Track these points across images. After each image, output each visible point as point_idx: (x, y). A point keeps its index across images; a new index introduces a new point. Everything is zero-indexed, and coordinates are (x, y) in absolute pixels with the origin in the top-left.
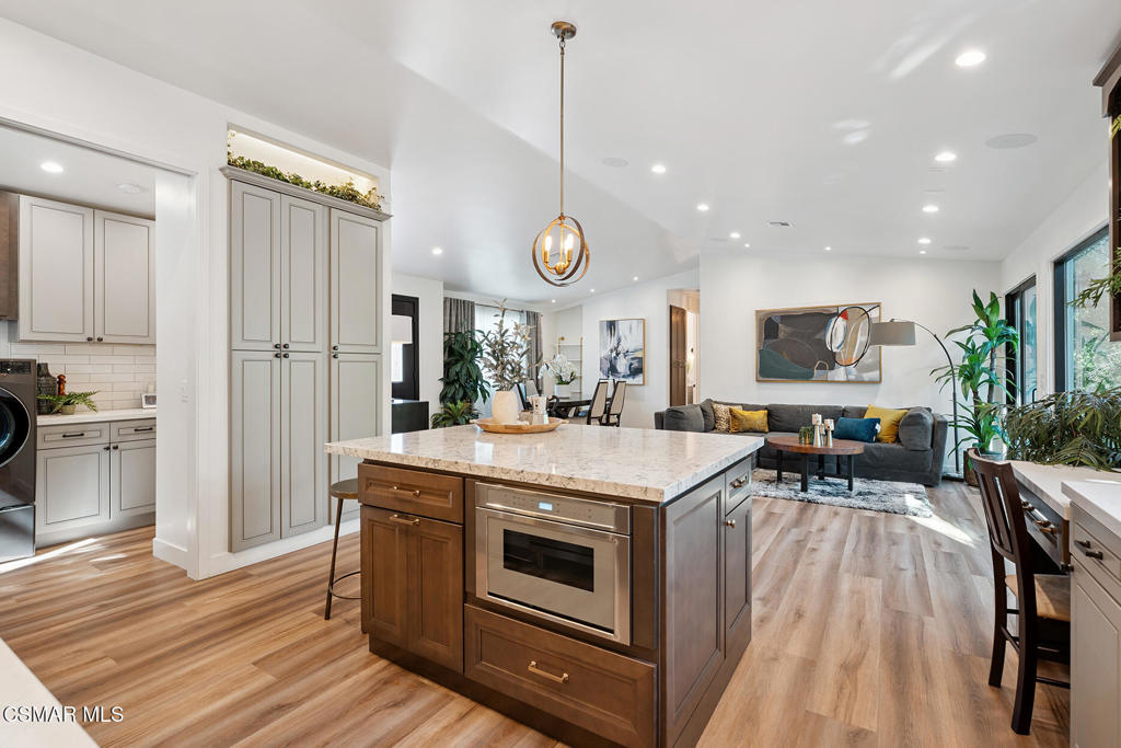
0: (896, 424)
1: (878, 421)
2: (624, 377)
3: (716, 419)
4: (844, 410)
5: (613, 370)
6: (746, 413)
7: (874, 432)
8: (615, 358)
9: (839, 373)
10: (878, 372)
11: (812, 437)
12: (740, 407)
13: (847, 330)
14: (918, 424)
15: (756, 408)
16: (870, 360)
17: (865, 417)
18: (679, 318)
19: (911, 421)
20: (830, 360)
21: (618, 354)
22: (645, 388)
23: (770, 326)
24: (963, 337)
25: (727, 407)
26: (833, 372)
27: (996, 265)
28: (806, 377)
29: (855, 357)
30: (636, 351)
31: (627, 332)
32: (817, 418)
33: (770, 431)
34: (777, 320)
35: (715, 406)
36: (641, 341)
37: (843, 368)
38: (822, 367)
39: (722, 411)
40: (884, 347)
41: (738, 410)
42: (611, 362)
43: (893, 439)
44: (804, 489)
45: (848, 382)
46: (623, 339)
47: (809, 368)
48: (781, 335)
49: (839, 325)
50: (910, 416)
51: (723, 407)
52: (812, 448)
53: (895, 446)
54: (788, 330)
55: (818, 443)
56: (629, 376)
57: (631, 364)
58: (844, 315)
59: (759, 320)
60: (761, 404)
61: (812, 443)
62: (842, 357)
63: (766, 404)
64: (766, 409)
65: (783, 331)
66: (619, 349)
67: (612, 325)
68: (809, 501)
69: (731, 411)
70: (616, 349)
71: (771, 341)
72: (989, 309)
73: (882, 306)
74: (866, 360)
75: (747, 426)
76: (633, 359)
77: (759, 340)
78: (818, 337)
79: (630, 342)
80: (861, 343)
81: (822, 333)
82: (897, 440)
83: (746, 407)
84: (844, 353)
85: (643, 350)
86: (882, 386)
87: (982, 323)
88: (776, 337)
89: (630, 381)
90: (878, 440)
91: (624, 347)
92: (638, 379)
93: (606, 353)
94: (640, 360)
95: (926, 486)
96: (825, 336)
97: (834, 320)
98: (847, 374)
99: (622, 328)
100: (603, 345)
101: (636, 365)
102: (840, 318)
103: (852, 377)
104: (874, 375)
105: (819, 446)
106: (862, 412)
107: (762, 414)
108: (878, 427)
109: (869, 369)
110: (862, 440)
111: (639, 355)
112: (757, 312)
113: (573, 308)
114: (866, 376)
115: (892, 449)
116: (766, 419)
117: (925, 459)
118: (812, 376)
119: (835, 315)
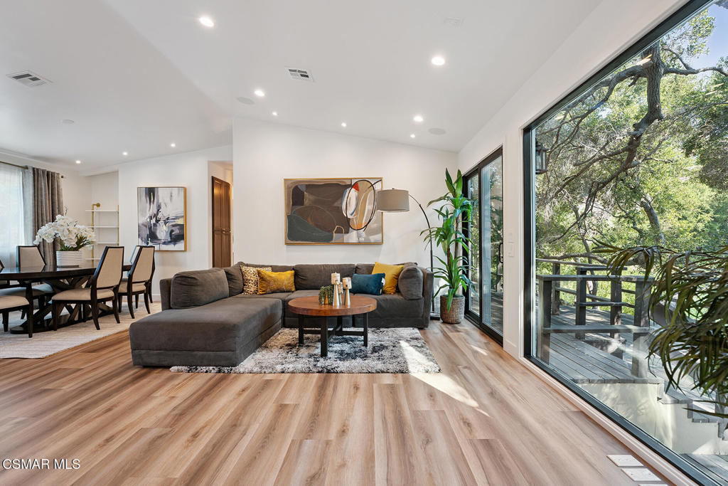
0: (397, 277)
1: (383, 276)
2: (164, 243)
3: (245, 282)
4: (357, 267)
5: (153, 236)
6: (274, 275)
7: (380, 285)
8: (155, 225)
9: (353, 236)
10: (380, 235)
11: (331, 297)
12: (270, 269)
13: (358, 199)
14: (413, 277)
15: (284, 269)
16: (375, 225)
17: (373, 273)
18: (223, 191)
19: (409, 274)
20: (346, 225)
21: (157, 221)
22: (187, 254)
23: (298, 194)
24: (438, 205)
25: (255, 269)
26: (348, 235)
27: (454, 153)
28: (327, 240)
29: (364, 222)
30: (177, 218)
31: (167, 200)
32: (336, 277)
33: (297, 289)
34: (303, 189)
35: (244, 269)
36: (183, 209)
37: (355, 232)
38: (339, 231)
39: (251, 273)
40: (385, 213)
41: (267, 272)
42: (150, 228)
43: (394, 291)
44: (324, 354)
45: (359, 244)
46: (163, 206)
47: (329, 231)
48: (306, 202)
49: (353, 194)
50: (408, 270)
51: (252, 270)
52: (332, 311)
53: (396, 296)
54: (312, 198)
55: (337, 303)
56: (170, 242)
57: (172, 231)
58: (356, 186)
59: (287, 188)
60: (289, 265)
61: (331, 304)
62: (354, 223)
63: (293, 264)
64: (293, 269)
65: (308, 198)
66: (160, 216)
67: (151, 192)
68: (329, 372)
69: (259, 273)
70: (156, 216)
71: (299, 207)
72: (456, 185)
73: (383, 180)
74: (373, 225)
75: (274, 287)
76: (173, 226)
77: (287, 205)
78: (336, 204)
79: (171, 208)
80: (368, 210)
81: (339, 202)
82: (398, 291)
83: (275, 269)
84: (356, 219)
85: (185, 217)
86: (384, 246)
87: (450, 195)
88: (302, 204)
89: (171, 247)
90: (384, 292)
91: (164, 213)
92: (180, 246)
93: (145, 219)
94: (182, 227)
95: (419, 329)
96: (341, 204)
97: (348, 190)
98: (359, 236)
99: (162, 196)
100: (141, 211)
101: (177, 231)
102: (353, 189)
103: (362, 239)
104: (377, 237)
105: (338, 308)
106: (370, 268)
107: (290, 274)
108: (383, 281)
109: (375, 232)
110: (372, 293)
111: (180, 222)
112: (285, 180)
113: (107, 174)
114: (373, 238)
115: (395, 300)
116: (293, 279)
117: (419, 306)
118: (332, 239)
119: (350, 186)
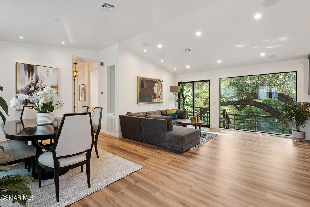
1: (176, 113)
4: (162, 111)
8: (33, 91)
10: (162, 99)
13: (158, 87)
16: (162, 96)
20: (155, 96)
23: (142, 83)
26: (155, 100)
29: (159, 95)
34: (144, 81)
45: (158, 103)
47: (151, 98)
49: (156, 85)
54: (147, 85)
71: (143, 88)
78: (153, 88)
79: (48, 81)
80: (160, 91)
86: (163, 103)
91: (42, 83)
93: (24, 87)
98: (158, 100)
99: (40, 71)
100: (19, 81)
118: (151, 101)
119: (156, 82)
